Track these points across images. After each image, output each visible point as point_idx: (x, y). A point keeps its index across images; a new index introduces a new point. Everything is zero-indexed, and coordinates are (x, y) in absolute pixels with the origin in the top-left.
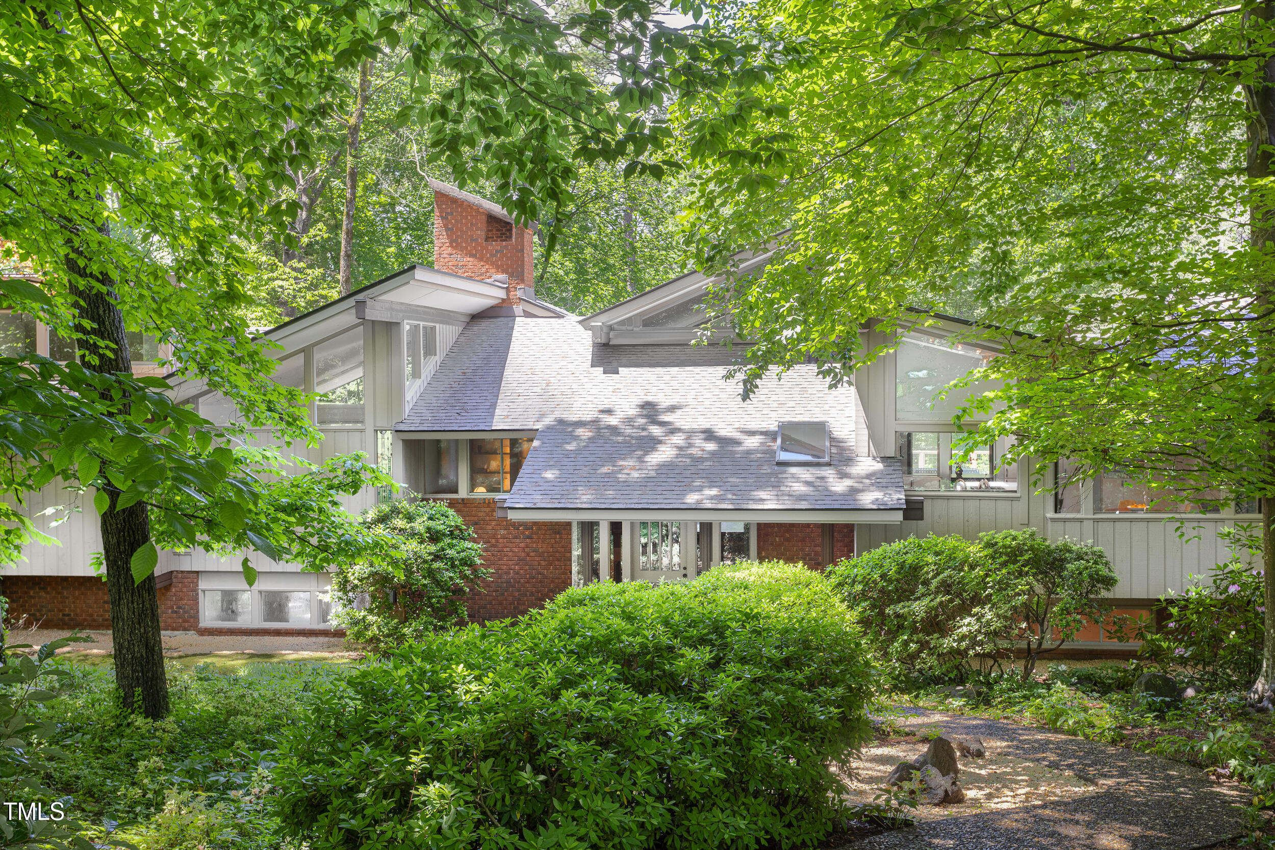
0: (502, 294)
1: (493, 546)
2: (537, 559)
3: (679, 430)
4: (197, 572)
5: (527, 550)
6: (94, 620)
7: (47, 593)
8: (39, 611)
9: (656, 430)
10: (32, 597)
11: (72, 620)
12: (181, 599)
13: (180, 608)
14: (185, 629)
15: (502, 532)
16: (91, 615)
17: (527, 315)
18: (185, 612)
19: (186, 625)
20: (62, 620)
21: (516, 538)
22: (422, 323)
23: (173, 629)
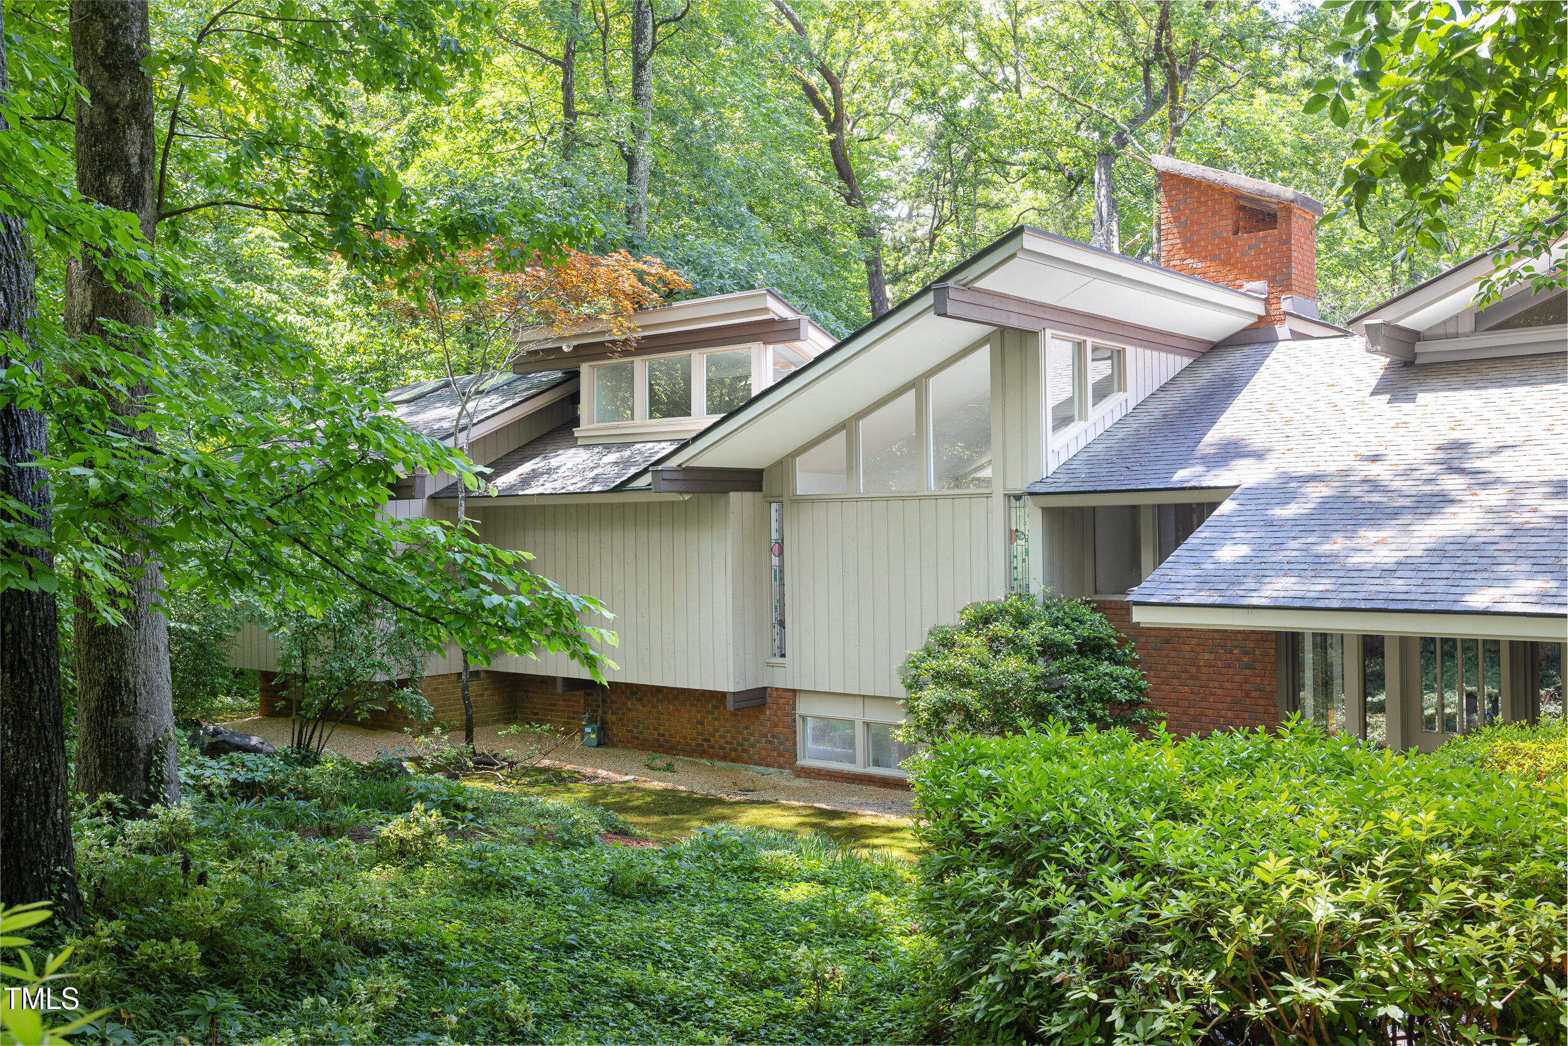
0: (1259, 309)
1: (1193, 678)
2: (1262, 702)
3: (1498, 481)
4: (794, 691)
5: (1246, 687)
6: (688, 744)
7: (644, 706)
8: (636, 727)
9: (1453, 484)
10: (629, 710)
11: (666, 741)
12: (776, 726)
13: (774, 737)
14: (780, 767)
15: (1207, 656)
16: (684, 738)
17: (1297, 336)
18: (781, 743)
19: (782, 760)
20: (657, 740)
21: (1228, 666)
22: (1090, 341)
23: (768, 765)
